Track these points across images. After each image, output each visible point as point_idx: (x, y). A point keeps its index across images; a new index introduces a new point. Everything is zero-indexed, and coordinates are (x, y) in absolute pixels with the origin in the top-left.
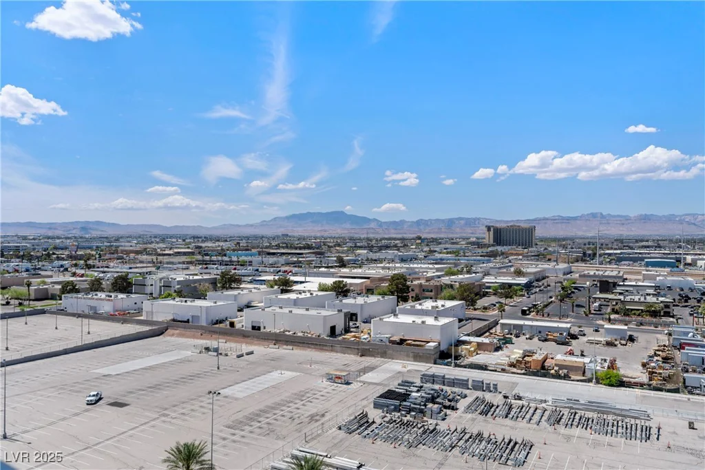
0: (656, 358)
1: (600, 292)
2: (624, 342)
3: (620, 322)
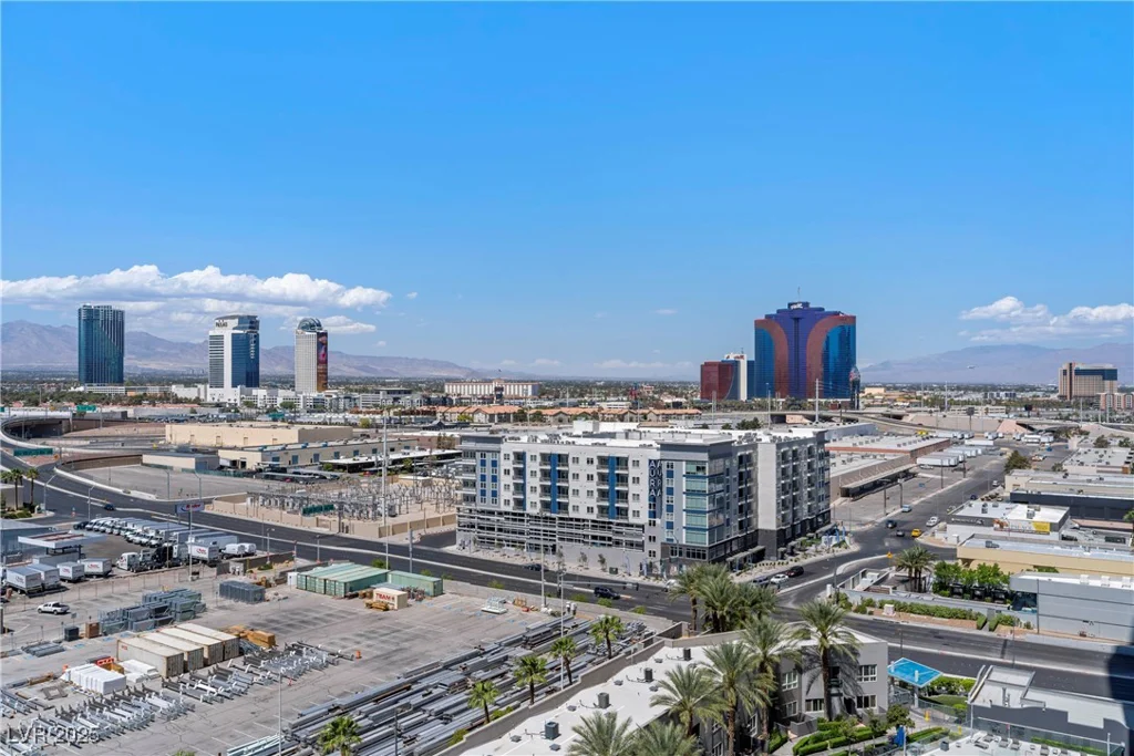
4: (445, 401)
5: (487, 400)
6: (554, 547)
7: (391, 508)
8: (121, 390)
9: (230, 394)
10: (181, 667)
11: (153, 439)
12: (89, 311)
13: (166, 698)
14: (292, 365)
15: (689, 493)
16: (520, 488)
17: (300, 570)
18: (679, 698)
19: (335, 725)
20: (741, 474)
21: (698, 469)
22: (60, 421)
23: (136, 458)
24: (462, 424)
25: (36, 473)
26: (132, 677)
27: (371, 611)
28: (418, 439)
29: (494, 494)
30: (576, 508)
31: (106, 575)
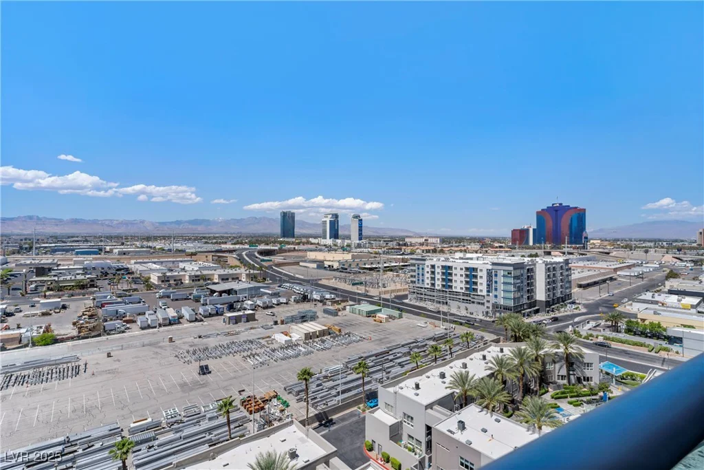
0: (84, 317)
1: (37, 276)
2: (58, 311)
3: (54, 296)
4: (405, 245)
5: (422, 244)
6: (447, 303)
7: (384, 285)
8: (294, 240)
9: (329, 241)
10: (309, 337)
11: (303, 257)
12: (284, 213)
13: (304, 348)
14: (350, 231)
15: (504, 283)
16: (433, 279)
17: (350, 305)
18: (497, 368)
19: (360, 364)
20: (528, 276)
21: (508, 273)
22: (274, 250)
23: (297, 263)
24: (412, 253)
25: (266, 268)
26: (294, 339)
27: (375, 322)
28: (394, 259)
29: (423, 281)
30: (456, 287)
31: (287, 303)
